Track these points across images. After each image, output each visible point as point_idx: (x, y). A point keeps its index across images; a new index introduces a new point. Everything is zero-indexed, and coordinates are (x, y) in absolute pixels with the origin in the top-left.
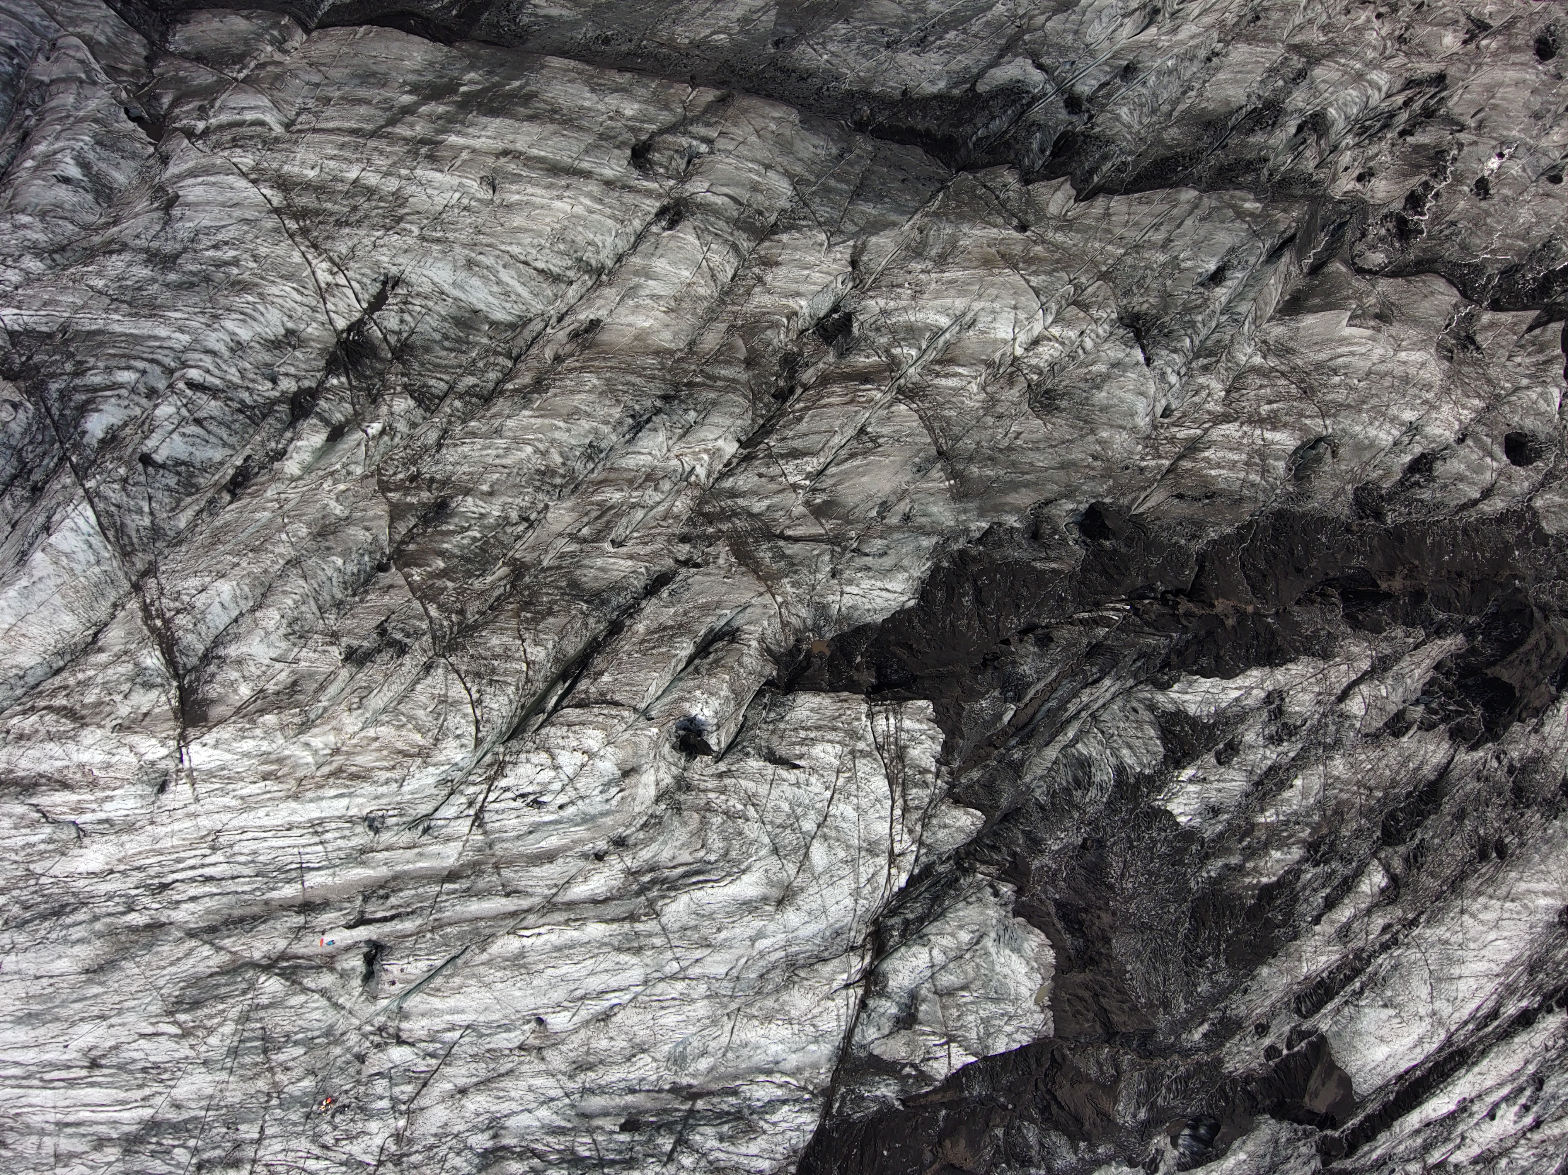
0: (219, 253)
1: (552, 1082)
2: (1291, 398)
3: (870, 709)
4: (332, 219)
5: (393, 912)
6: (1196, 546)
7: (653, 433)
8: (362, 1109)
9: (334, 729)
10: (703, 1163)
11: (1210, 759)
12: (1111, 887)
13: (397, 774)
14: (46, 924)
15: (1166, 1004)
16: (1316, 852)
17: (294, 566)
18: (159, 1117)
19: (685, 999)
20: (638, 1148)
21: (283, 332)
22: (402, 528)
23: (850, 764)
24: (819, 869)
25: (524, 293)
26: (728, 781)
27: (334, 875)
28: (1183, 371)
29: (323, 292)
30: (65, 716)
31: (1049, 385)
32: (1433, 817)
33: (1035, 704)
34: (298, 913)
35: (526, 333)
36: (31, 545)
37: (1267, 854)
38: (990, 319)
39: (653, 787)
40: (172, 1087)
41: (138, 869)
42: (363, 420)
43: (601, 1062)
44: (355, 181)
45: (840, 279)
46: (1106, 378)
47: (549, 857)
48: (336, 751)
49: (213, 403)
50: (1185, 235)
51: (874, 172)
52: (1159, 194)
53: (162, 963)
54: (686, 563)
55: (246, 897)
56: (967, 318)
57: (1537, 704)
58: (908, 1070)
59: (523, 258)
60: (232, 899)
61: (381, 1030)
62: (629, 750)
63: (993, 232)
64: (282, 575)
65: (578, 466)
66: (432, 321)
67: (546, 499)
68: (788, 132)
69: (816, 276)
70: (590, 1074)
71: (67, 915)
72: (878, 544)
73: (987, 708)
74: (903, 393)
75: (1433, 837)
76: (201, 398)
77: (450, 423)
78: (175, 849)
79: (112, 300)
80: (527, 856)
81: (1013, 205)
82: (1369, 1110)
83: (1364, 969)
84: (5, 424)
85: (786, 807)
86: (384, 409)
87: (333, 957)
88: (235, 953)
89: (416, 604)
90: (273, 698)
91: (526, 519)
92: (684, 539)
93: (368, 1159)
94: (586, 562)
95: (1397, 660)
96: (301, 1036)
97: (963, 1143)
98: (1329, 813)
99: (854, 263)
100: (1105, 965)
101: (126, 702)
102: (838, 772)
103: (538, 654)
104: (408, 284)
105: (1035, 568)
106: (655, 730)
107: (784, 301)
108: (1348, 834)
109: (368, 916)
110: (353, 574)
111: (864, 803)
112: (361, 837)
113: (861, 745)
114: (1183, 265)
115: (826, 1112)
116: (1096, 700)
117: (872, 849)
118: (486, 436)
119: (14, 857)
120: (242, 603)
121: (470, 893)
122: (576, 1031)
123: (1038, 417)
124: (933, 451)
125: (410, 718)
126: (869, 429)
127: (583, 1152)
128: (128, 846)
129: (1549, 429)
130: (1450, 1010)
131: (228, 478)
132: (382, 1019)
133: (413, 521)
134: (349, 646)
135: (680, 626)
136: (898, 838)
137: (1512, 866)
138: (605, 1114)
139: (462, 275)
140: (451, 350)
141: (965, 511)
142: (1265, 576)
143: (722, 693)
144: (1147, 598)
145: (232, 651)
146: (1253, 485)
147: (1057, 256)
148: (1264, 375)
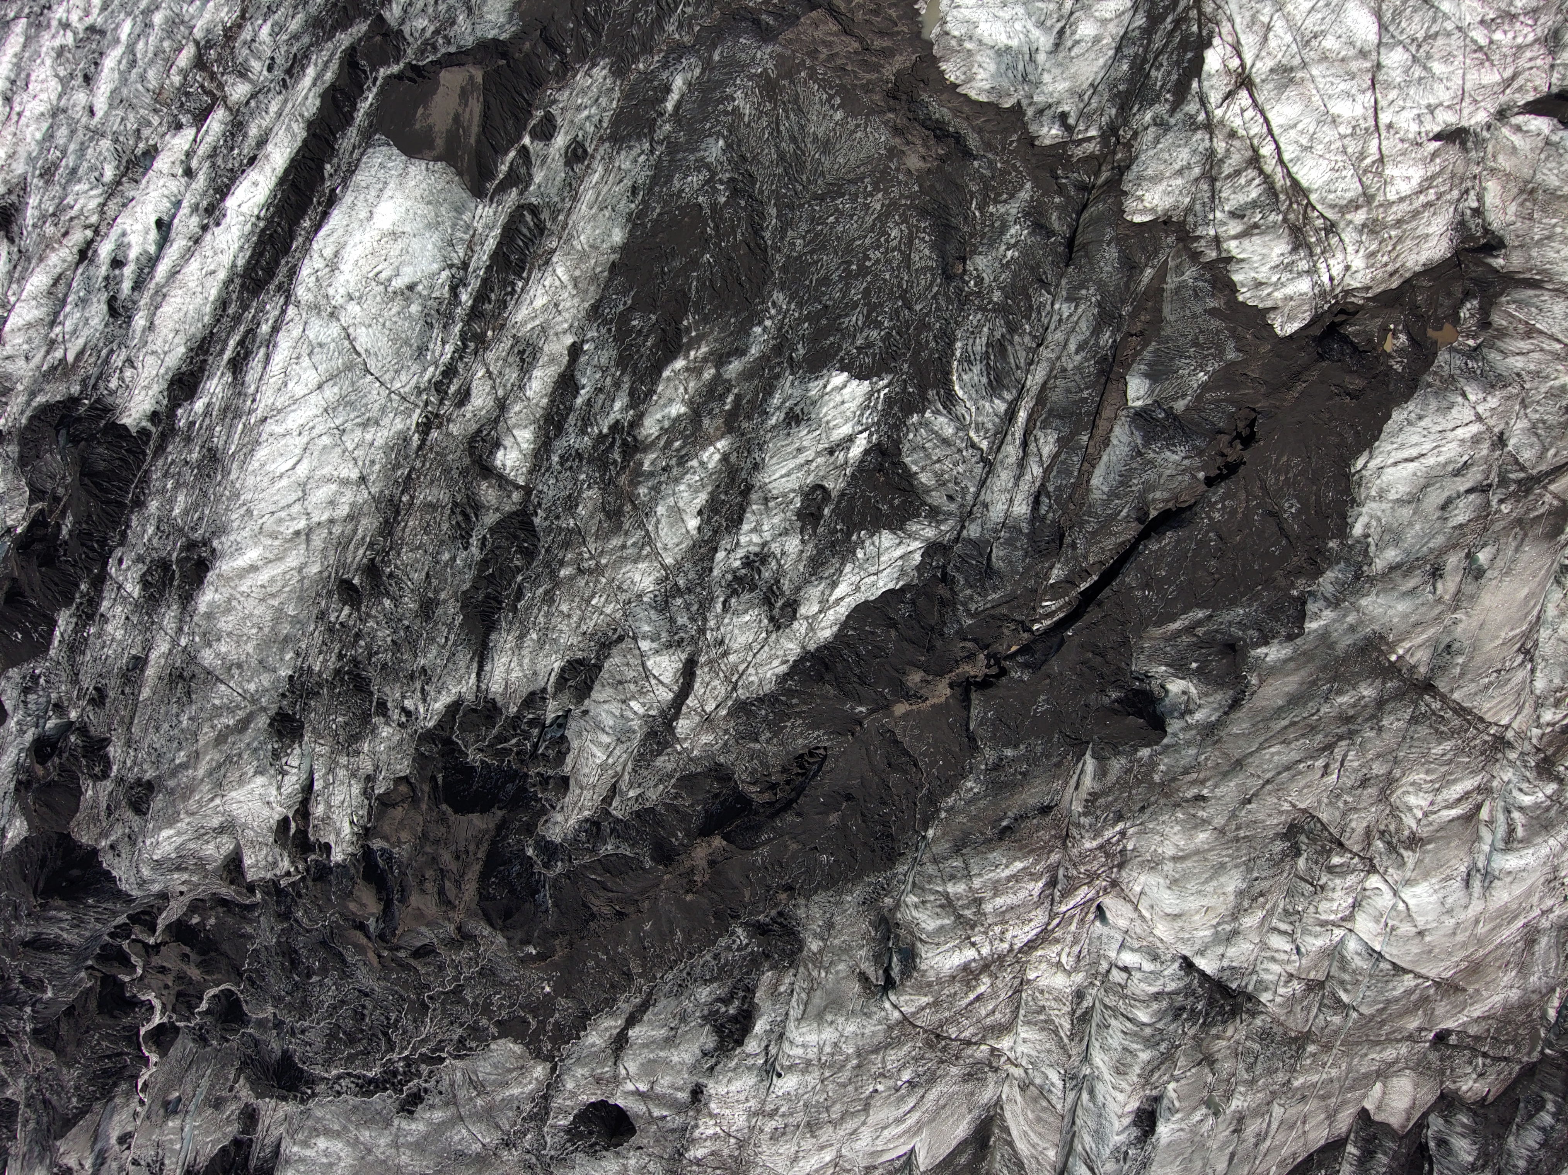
2: (953, 1018)
3: (1348, 283)
6: (986, 755)
11: (836, 483)
16: (622, 443)
23: (1368, 178)
32: (466, 584)
37: (691, 402)
38: (1450, 900)
46: (1236, 914)
56: (1478, 883)
63: (1477, 1010)
72: (1461, 514)
73: (1187, 375)
75: (453, 558)
81: (1462, 1059)
82: (352, 132)
83: (465, 323)
95: (637, 758)
98: (627, 506)
102: (1381, 158)
105: (1205, 605)
108: (586, 493)
111: (1327, 133)
113: (1359, 216)
114: (1203, 1110)
117: (1284, 73)
123: (1304, 811)
124: (1442, 685)
130: (310, 333)
136: (1250, 113)
137: (321, 578)
141: (1352, 629)
146: (953, 876)
147: (1387, 1028)
148: (992, 1028)
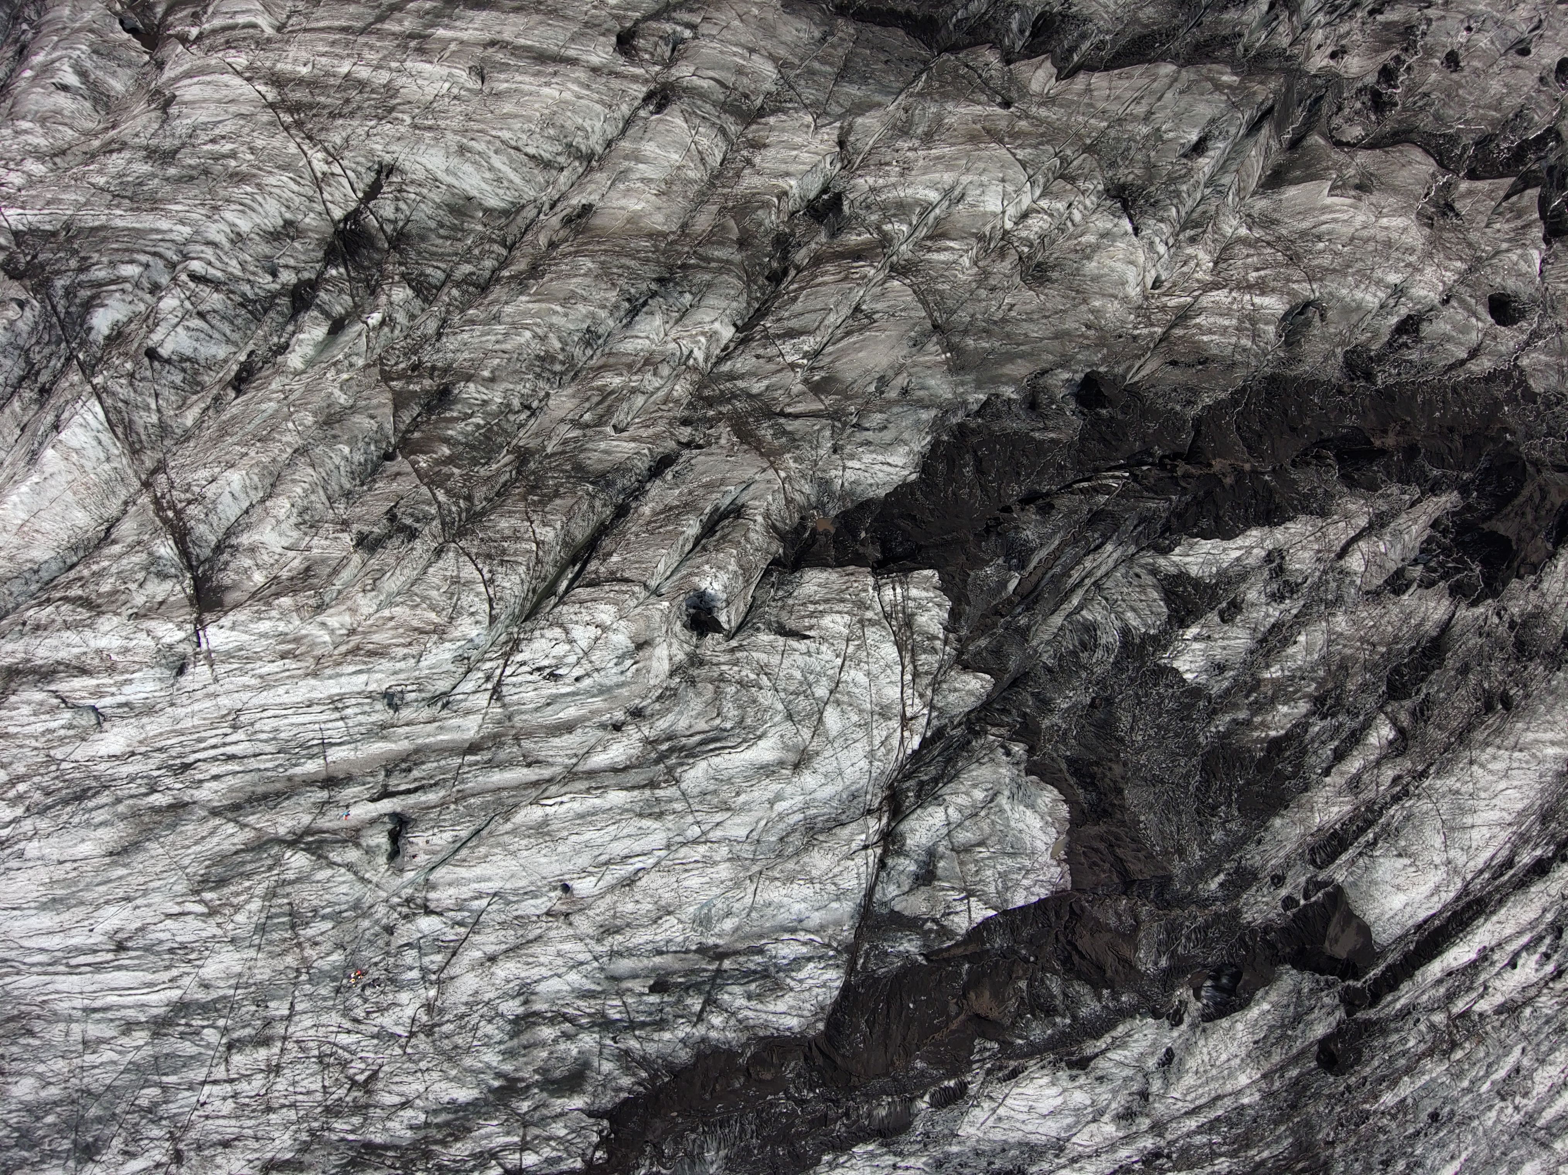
0: (216, 147)
1: (580, 946)
2: (1278, 264)
3: (876, 582)
4: (326, 112)
5: (416, 784)
6: (1192, 412)
7: (649, 317)
8: (393, 981)
9: (350, 609)
10: (732, 1022)
11: (1213, 617)
12: (1121, 740)
13: (414, 650)
14: (69, 809)
15: (1181, 851)
16: (1323, 705)
17: (302, 455)
18: (188, 998)
19: (708, 862)
20: (668, 1009)
21: (281, 223)
22: (406, 417)
23: (859, 633)
24: (833, 733)
25: (517, 179)
26: (739, 655)
27: (356, 749)
28: (1171, 241)
29: (320, 182)
30: (81, 606)
31: (1039, 257)
32: (1437, 672)
33: (1039, 572)
34: (322, 788)
35: (519, 219)
36: (40, 444)
37: (1274, 708)
38: (978, 192)
39: (667, 662)
40: (199, 967)
41: (160, 750)
42: (363, 312)
43: (628, 925)
44: (347, 75)
45: (828, 160)
46: (1095, 248)
47: (568, 727)
48: (352, 632)
49: (215, 295)
50: (1166, 108)
51: (857, 54)
52: (1139, 70)
53: (187, 842)
54: (688, 445)
55: (269, 774)
56: (956, 193)
57: (1534, 559)
58: (929, 925)
59: (513, 143)
60: (255, 776)
61: (408, 901)
62: (641, 622)
63: (978, 109)
64: (290, 464)
65: (577, 352)
66: (426, 209)
67: (547, 387)
68: (770, 16)
69: (804, 156)
70: (617, 937)
71: (89, 798)
72: (877, 418)
73: (992, 575)
74: (896, 271)
75: (1438, 691)
76: (204, 291)
77: (448, 312)
78: (196, 729)
79: (114, 196)
80: (546, 727)
81: (996, 83)
82: (1390, 960)
83: (1376, 821)
84: (12, 323)
85: (798, 675)
86: (383, 299)
87: (358, 830)
88: (260, 829)
89: (424, 489)
90: (287, 583)
91: (528, 407)
92: (685, 422)
93: (399, 1030)
94: (590, 446)
95: (1395, 516)
96: (328, 910)
97: (987, 994)
98: (1333, 668)
99: (841, 143)
100: (1119, 816)
101: (141, 591)
102: (848, 640)
103: (548, 534)
104: (402, 172)
105: (1033, 439)
106: (666, 604)
107: (774, 181)
108: (1353, 688)
109: (391, 789)
110: (360, 464)
111: (875, 669)
112: (381, 713)
113: (869, 614)
114: (1165, 136)
115: (851, 969)
116: (1098, 567)
117: (884, 713)
118: (485, 323)
119: (34, 744)
120: (252, 493)
121: (491, 765)
122: (602, 896)
123: (1030, 289)
124: (928, 324)
125: (424, 599)
126: (864, 307)
127: (614, 1014)
128: (148, 728)
129: (1531, 290)
130: (1465, 858)
131: (233, 374)
132: (409, 891)
133: (416, 410)
134: (360, 532)
135: (686, 505)
136: (909, 702)
137: (1519, 717)
138: (634, 976)
139: (454, 161)
140: (446, 238)
141: (963, 384)
142: (1260, 436)
143: (730, 568)
144: (1146, 464)
145: (245, 539)
146: (1244, 350)
147: (1042, 130)
148: (1250, 245)
